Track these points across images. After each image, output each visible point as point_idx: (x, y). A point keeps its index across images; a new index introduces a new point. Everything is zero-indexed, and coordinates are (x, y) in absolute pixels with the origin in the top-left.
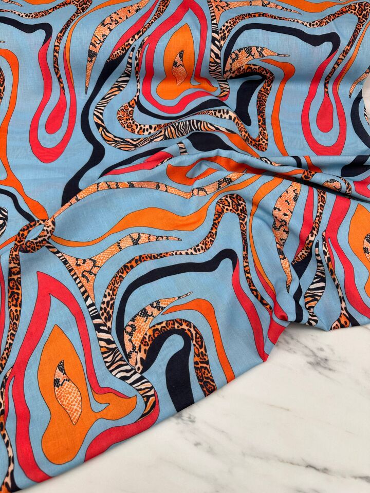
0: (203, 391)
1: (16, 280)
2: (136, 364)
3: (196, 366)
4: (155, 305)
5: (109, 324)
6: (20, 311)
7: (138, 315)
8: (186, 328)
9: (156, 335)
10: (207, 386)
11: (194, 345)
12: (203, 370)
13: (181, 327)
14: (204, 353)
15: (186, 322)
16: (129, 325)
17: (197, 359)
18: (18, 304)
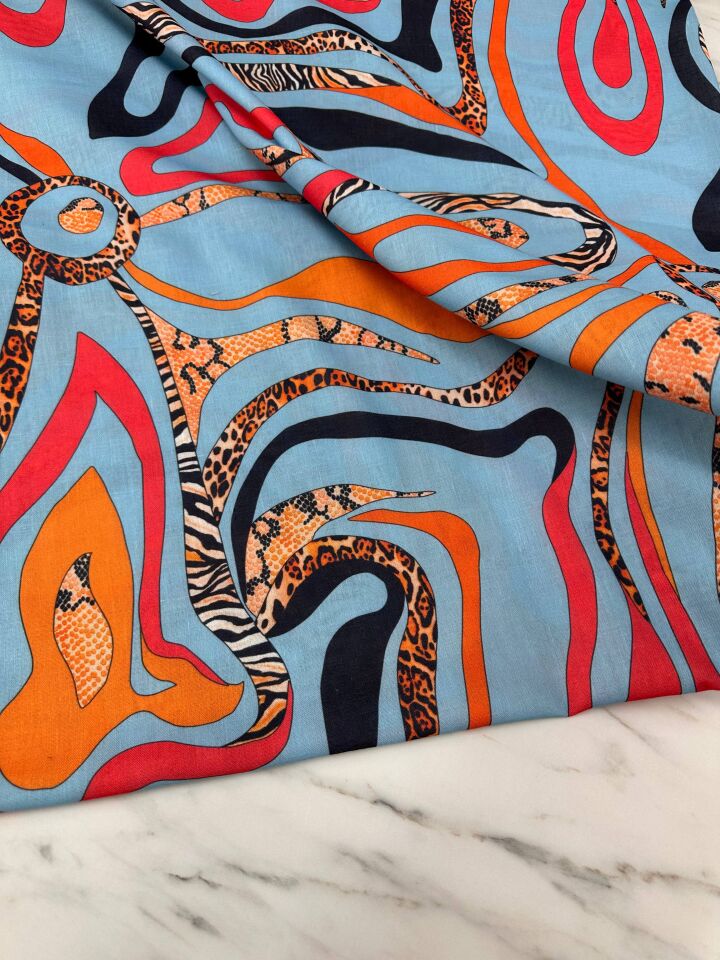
0: (406, 724)
1: (24, 336)
2: (263, 610)
3: (401, 660)
4: (337, 492)
5: (218, 502)
6: (17, 409)
7: (292, 503)
8: (401, 568)
9: (324, 562)
10: (419, 716)
11: (410, 613)
12: (417, 677)
13: (387, 562)
14: (430, 639)
15: (402, 556)
16: (265, 519)
17: (409, 646)
18: (16, 393)
